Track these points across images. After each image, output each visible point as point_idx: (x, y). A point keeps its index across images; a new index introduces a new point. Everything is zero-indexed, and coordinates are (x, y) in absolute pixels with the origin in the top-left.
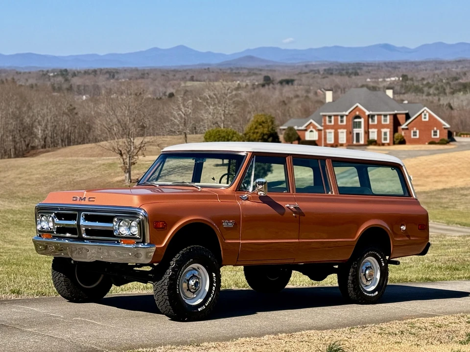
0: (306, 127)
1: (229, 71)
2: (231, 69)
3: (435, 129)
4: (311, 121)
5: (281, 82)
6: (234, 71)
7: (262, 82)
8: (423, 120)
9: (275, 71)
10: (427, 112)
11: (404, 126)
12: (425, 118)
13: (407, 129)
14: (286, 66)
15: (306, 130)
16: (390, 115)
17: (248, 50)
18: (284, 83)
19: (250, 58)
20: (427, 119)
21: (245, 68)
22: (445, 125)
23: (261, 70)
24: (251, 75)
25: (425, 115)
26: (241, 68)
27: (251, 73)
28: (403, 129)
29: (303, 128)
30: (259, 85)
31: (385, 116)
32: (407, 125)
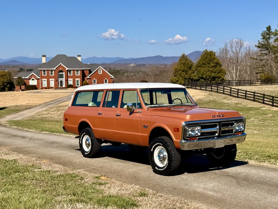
0: (30, 77)
1: (4, 66)
2: (5, 65)
3: (106, 79)
4: (33, 73)
5: (28, 70)
6: (6, 66)
7: (19, 70)
8: (99, 73)
9: (25, 66)
10: (101, 69)
11: (88, 77)
12: (100, 72)
13: (90, 79)
14: (31, 65)
15: (30, 79)
16: (80, 70)
17: (14, 58)
18: (29, 71)
19: (14, 61)
20: (101, 73)
21: (11, 65)
22: (111, 77)
23: (19, 66)
24: (14, 68)
25: (100, 71)
26: (10, 65)
27: (14, 67)
28: (88, 79)
29: (28, 78)
30: (17, 71)
31: (77, 71)
32: (90, 77)
